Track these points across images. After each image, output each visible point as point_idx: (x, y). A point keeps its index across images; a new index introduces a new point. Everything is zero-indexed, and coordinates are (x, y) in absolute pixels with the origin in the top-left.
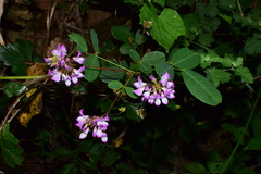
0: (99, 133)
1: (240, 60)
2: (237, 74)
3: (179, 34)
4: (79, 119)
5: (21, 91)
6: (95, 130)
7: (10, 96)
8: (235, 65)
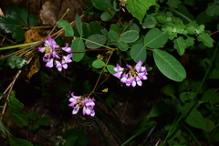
0: (87, 111)
1: (202, 27)
2: (199, 40)
3: (150, 5)
4: (71, 100)
5: (21, 65)
6: (84, 109)
7: (13, 67)
8: (198, 32)
